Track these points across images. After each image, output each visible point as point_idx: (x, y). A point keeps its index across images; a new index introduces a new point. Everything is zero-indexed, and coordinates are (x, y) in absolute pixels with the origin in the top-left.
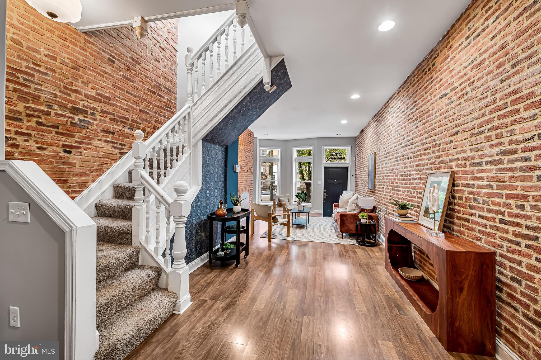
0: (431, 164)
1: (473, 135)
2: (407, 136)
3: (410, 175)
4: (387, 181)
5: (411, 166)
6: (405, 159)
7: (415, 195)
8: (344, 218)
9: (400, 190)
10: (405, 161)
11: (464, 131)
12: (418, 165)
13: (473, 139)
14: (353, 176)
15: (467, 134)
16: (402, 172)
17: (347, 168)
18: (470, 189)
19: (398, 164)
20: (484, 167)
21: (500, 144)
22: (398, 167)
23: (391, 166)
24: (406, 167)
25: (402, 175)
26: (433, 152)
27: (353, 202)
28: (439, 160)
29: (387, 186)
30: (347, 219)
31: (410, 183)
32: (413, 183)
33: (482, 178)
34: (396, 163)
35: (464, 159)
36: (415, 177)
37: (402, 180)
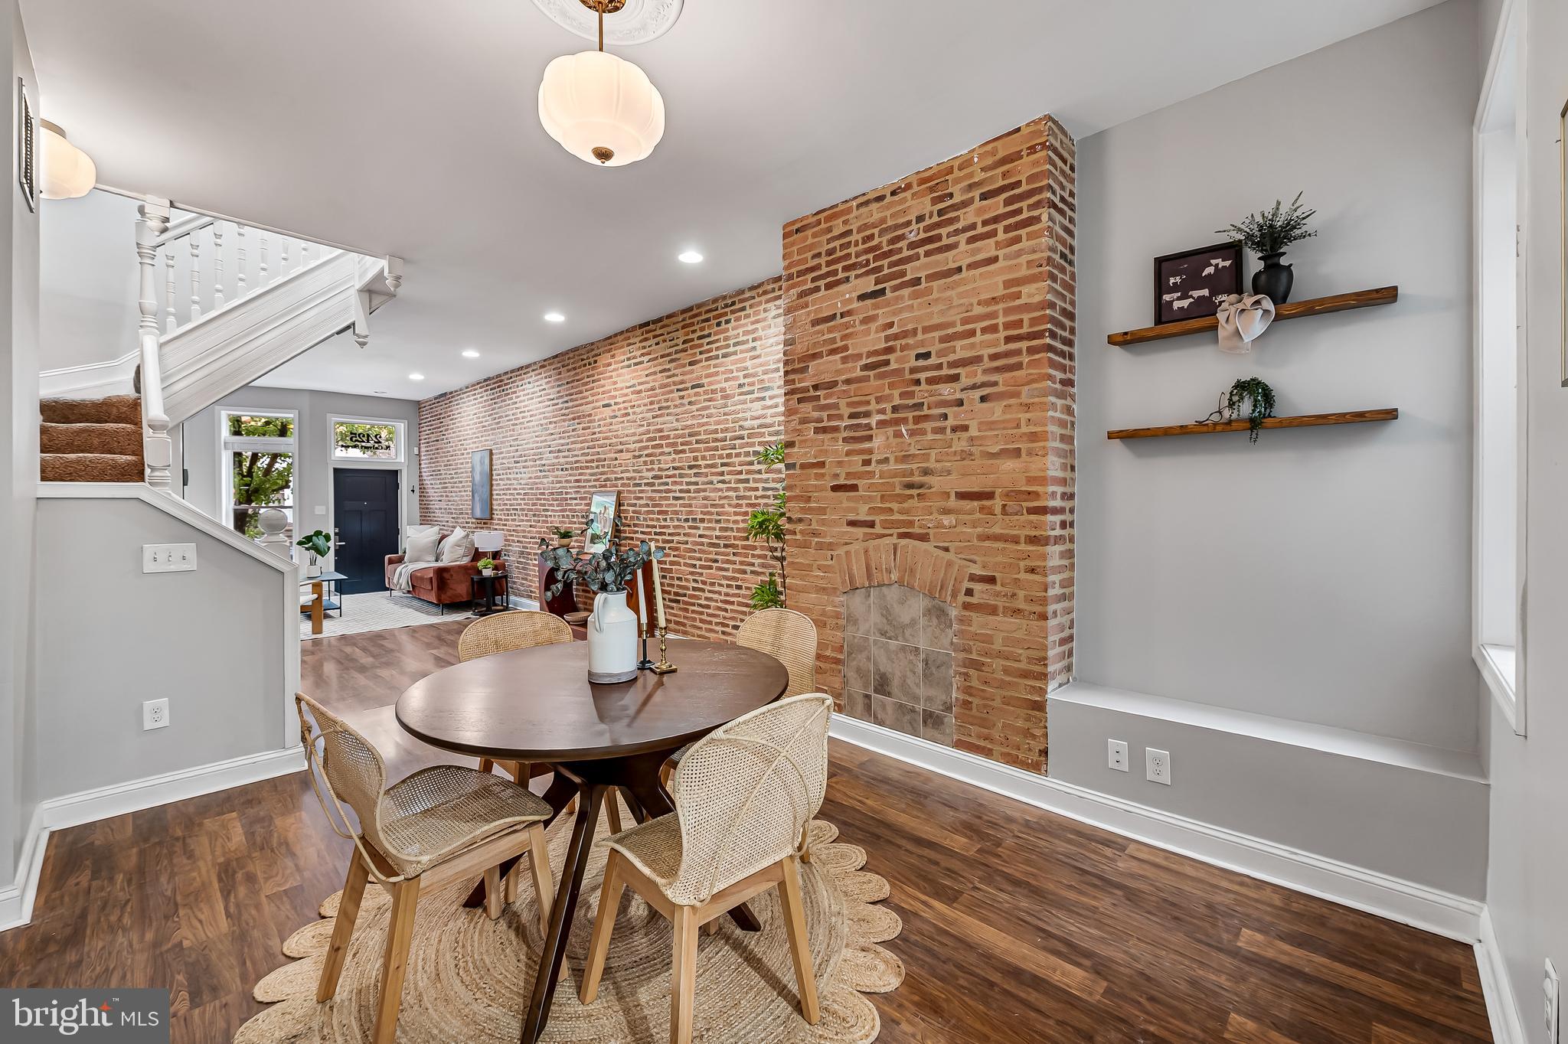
0: (595, 480)
1: (635, 457)
2: (560, 438)
3: (567, 493)
4: (522, 502)
5: (567, 481)
6: (558, 470)
7: (575, 520)
8: (446, 575)
9: (551, 516)
10: (557, 473)
11: (628, 451)
12: (577, 481)
13: (635, 461)
14: (413, 491)
15: (630, 455)
16: (553, 488)
17: (395, 473)
18: (634, 508)
19: (545, 477)
20: (643, 488)
21: (653, 469)
22: (545, 480)
23: (530, 478)
24: (560, 482)
25: (552, 494)
26: (597, 467)
27: (459, 543)
28: (604, 477)
29: (523, 510)
30: (452, 575)
31: (567, 505)
32: (571, 505)
33: (642, 498)
34: (539, 474)
35: (628, 479)
36: (573, 496)
37: (553, 500)
